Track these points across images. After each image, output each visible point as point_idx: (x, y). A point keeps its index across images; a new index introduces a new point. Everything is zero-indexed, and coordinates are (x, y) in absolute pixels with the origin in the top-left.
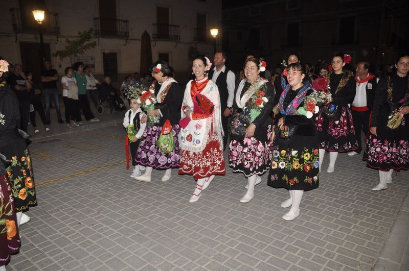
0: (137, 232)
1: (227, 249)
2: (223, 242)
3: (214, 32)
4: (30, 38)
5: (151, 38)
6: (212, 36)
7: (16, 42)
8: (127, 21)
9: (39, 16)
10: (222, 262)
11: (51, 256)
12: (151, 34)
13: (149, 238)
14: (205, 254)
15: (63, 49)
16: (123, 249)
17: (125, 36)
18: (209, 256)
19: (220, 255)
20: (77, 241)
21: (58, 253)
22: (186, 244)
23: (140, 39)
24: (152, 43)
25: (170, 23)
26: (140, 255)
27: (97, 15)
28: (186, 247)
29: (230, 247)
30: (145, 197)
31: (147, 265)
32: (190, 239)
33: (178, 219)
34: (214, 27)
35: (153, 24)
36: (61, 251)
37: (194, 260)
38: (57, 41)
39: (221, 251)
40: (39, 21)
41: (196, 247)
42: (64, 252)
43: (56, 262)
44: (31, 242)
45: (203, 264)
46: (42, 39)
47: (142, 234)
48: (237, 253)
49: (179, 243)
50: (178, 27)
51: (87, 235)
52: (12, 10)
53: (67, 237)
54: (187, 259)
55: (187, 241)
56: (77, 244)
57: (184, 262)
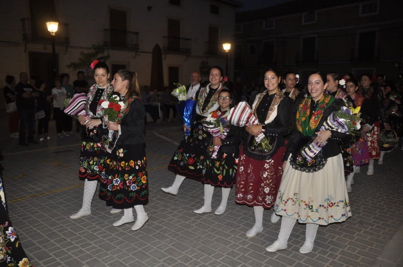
0: (158, 231)
1: (239, 248)
2: (235, 242)
3: (227, 47)
4: (38, 48)
5: (162, 52)
6: (225, 51)
7: (25, 51)
8: (137, 33)
9: (53, 27)
10: (234, 257)
11: (83, 247)
12: (161, 46)
13: (169, 236)
14: (219, 250)
15: (76, 61)
16: (146, 245)
17: (135, 48)
18: (224, 252)
19: (233, 252)
20: (104, 237)
21: (88, 246)
22: (202, 242)
23: (151, 51)
24: (163, 56)
25: (181, 36)
26: (162, 249)
27: (107, 26)
28: (203, 245)
29: (241, 246)
30: (163, 203)
31: (168, 257)
32: (206, 238)
33: (194, 222)
34: (227, 42)
35: (164, 37)
36: (91, 244)
37: (210, 255)
38: (66, 51)
39: (234, 249)
40: (53, 33)
41: (212, 245)
42: (94, 245)
43: (88, 253)
44: (63, 237)
45: (218, 258)
46: (54, 49)
47: (162, 233)
48: (248, 251)
49: (196, 241)
50: (190, 39)
51: (113, 233)
52: (23, 20)
53: (94, 234)
54: (204, 254)
55: (203, 240)
56: (105, 239)
57: (202, 256)
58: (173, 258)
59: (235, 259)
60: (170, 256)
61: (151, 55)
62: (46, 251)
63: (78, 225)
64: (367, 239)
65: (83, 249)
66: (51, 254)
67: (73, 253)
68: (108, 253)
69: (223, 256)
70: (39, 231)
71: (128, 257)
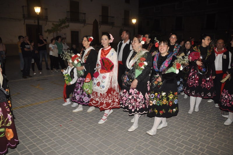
0: (93, 132)
1: (143, 144)
2: (141, 139)
3: (134, 21)
4: (32, 22)
5: (98, 24)
6: (133, 23)
7: (24, 24)
8: (85, 14)
9: (38, 10)
10: (141, 150)
11: (47, 142)
12: (98, 21)
13: (100, 135)
14: (131, 145)
15: (50, 28)
16: (85, 141)
17: (84, 22)
18: (134, 147)
19: (139, 146)
20: (60, 135)
21: (50, 141)
22: (120, 140)
23: (93, 24)
24: (99, 26)
25: (109, 15)
26: (95, 145)
27: (69, 10)
28: (121, 141)
29: (145, 142)
30: (97, 112)
31: (99, 150)
32: (123, 137)
33: (115, 126)
34: (134, 18)
35: (100, 16)
36: (51, 140)
37: (125, 149)
38: (46, 24)
39: (140, 144)
40: (38, 13)
41: (126, 142)
42: (53, 141)
43: (49, 146)
44: (35, 135)
45: (130, 151)
46: (38, 23)
47: (95, 133)
48: (149, 146)
49: (116, 139)
50: (114, 17)
51: (65, 132)
52: (23, 7)
53: (54, 133)
54: (121, 148)
55: (121, 138)
56: (60, 137)
57: (120, 150)
58: (102, 150)
59: (141, 152)
60: (100, 149)
61: (92, 26)
62: (24, 144)
63: (45, 127)
64: (222, 138)
65: (46, 144)
66: (26, 147)
67: (40, 146)
68: (61, 146)
69: (133, 149)
70: (21, 131)
71: (74, 150)
